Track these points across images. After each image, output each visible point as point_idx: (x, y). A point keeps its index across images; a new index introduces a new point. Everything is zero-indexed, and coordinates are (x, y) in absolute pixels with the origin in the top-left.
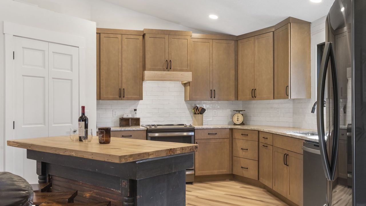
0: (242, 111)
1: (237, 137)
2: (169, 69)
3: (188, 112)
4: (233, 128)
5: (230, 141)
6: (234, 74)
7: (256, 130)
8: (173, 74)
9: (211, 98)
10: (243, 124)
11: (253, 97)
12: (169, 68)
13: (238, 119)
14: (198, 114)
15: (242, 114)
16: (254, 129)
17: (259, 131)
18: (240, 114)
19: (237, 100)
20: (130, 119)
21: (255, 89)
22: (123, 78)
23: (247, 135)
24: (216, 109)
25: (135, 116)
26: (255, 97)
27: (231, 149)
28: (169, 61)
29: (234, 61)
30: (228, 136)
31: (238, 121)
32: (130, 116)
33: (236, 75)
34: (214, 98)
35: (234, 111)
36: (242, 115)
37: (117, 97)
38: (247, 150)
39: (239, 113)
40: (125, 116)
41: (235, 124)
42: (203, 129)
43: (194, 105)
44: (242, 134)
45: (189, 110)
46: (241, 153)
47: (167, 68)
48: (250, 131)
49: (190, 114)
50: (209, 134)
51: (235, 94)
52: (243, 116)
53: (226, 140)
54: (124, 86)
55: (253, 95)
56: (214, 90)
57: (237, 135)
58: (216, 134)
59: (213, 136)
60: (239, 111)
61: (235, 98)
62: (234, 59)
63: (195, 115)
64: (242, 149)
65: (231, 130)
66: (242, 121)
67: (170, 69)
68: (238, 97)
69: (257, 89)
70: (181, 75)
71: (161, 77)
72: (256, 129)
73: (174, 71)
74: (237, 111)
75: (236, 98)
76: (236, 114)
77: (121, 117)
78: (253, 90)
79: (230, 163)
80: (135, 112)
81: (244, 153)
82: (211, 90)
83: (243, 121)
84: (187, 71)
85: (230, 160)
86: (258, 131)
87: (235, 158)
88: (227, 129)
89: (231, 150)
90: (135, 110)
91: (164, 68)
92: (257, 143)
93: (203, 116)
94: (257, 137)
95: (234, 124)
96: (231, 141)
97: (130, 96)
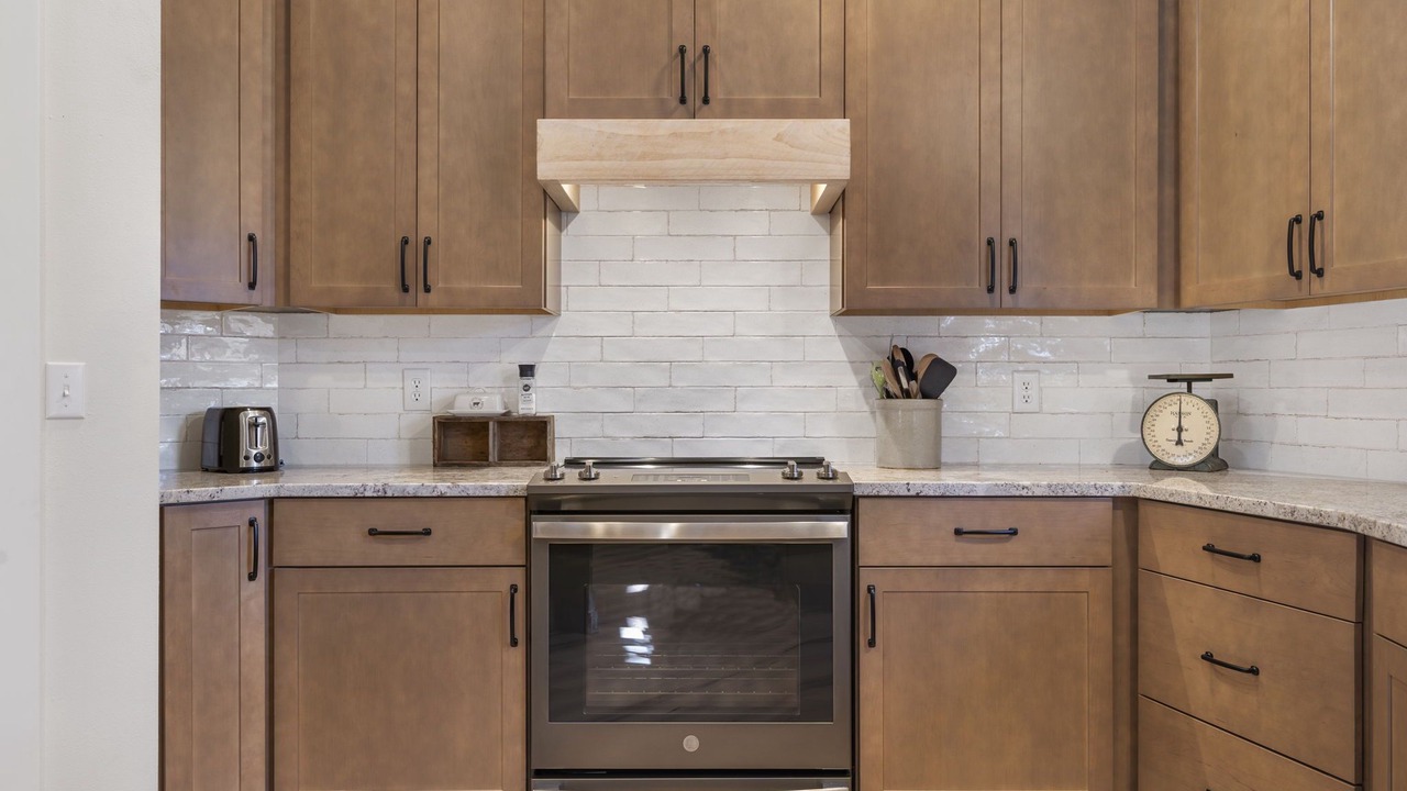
0: (1208, 378)
1: (1168, 564)
2: (699, 102)
4: (1142, 495)
5: (1115, 582)
6: (1155, 132)
7: (1334, 522)
8: (722, 132)
9: (991, 290)
10: (1214, 464)
11: (1298, 276)
12: (694, 97)
13: (1180, 429)
14: (907, 394)
15: (1208, 401)
16: (1315, 520)
17: (1364, 543)
18: (1195, 400)
19: (1177, 306)
20: (491, 424)
21: (1320, 216)
22: (427, 172)
23: (1256, 558)
24: (1032, 366)
25: (521, 406)
26: (1320, 273)
27: (1124, 639)
28: (699, 50)
29: (1156, 49)
30: (1104, 553)
31: (1179, 442)
32: (493, 405)
33: (1169, 143)
34: (1012, 290)
35: (1151, 377)
36: (1214, 404)
37: (390, 286)
38: (1254, 671)
39: (1189, 389)
40: (463, 407)
41: (1159, 467)
42: (917, 496)
43: (886, 344)
44: (1209, 548)
45: (856, 372)
46: (1202, 689)
47: (683, 100)
48: (1278, 527)
50: (958, 532)
51: (1161, 267)
52: (1216, 410)
53: (1084, 579)
54: (429, 225)
55: (1302, 261)
56: (1012, 243)
57: (1170, 551)
58: (1014, 532)
59: (993, 546)
60: (1190, 380)
61: (1160, 290)
62: (1152, 29)
63: (889, 401)
64: (1208, 657)
65: (1129, 506)
66: (1210, 448)
67: (706, 101)
68: (1183, 282)
69: (1334, 208)
70: (779, 138)
71: (643, 157)
72: (1343, 518)
73: (728, 114)
74: (1172, 379)
75: (1169, 296)
76: (1168, 399)
77: (439, 411)
78: (1298, 220)
79: (1115, 739)
80: (526, 381)
81: (1225, 691)
82: (990, 242)
83: (1216, 449)
84: (815, 111)
85: (1115, 717)
86: (1352, 543)
87: (1151, 713)
88: (1092, 505)
89: (1125, 650)
90: (527, 371)
91: (662, 102)
92: (1345, 636)
93: (938, 413)
94: (1350, 587)
95: (1151, 467)
96: (1125, 589)
97: (466, 285)
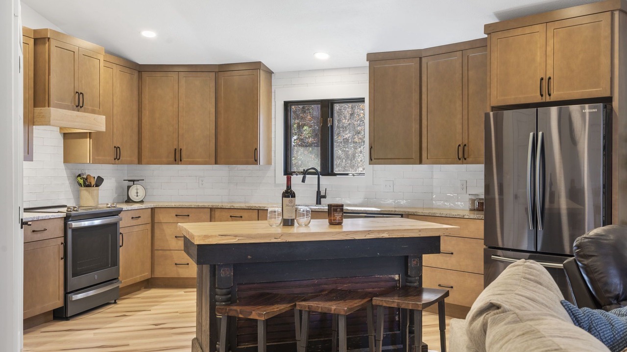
0: (138, 180)
1: (164, 221)
3: (68, 183)
5: (151, 226)
8: (85, 117)
9: (115, 159)
11: (176, 161)
13: (137, 193)
18: (140, 186)
21: (181, 149)
23: (188, 216)
26: (181, 161)
29: (138, 104)
30: (150, 220)
31: (137, 196)
34: (118, 159)
41: (131, 202)
42: (127, 210)
44: (176, 216)
45: (69, 180)
46: (174, 244)
47: (77, 106)
48: (194, 209)
49: (70, 186)
50: (132, 218)
52: (144, 188)
53: (148, 226)
56: (118, 148)
57: (165, 218)
58: (139, 217)
59: (137, 221)
60: (134, 181)
62: (137, 99)
64: (176, 237)
66: (143, 197)
67: (81, 107)
68: (143, 158)
69: (184, 148)
70: (94, 119)
71: (71, 121)
73: (84, 111)
74: (129, 181)
76: (134, 186)
78: (176, 149)
81: (180, 242)
82: (115, 147)
84: (99, 113)
87: (158, 253)
88: (149, 209)
91: (73, 106)
93: (99, 190)
94: (208, 217)
